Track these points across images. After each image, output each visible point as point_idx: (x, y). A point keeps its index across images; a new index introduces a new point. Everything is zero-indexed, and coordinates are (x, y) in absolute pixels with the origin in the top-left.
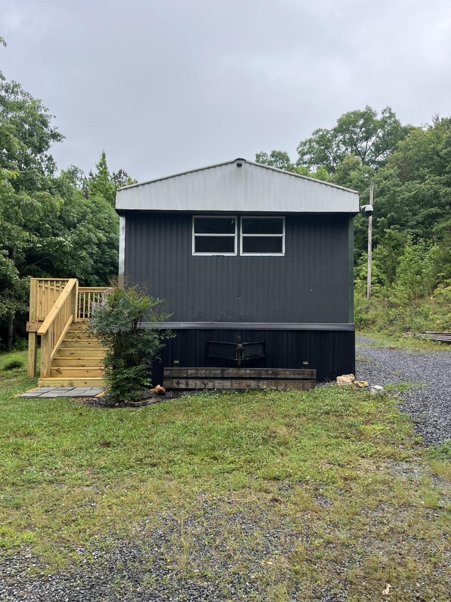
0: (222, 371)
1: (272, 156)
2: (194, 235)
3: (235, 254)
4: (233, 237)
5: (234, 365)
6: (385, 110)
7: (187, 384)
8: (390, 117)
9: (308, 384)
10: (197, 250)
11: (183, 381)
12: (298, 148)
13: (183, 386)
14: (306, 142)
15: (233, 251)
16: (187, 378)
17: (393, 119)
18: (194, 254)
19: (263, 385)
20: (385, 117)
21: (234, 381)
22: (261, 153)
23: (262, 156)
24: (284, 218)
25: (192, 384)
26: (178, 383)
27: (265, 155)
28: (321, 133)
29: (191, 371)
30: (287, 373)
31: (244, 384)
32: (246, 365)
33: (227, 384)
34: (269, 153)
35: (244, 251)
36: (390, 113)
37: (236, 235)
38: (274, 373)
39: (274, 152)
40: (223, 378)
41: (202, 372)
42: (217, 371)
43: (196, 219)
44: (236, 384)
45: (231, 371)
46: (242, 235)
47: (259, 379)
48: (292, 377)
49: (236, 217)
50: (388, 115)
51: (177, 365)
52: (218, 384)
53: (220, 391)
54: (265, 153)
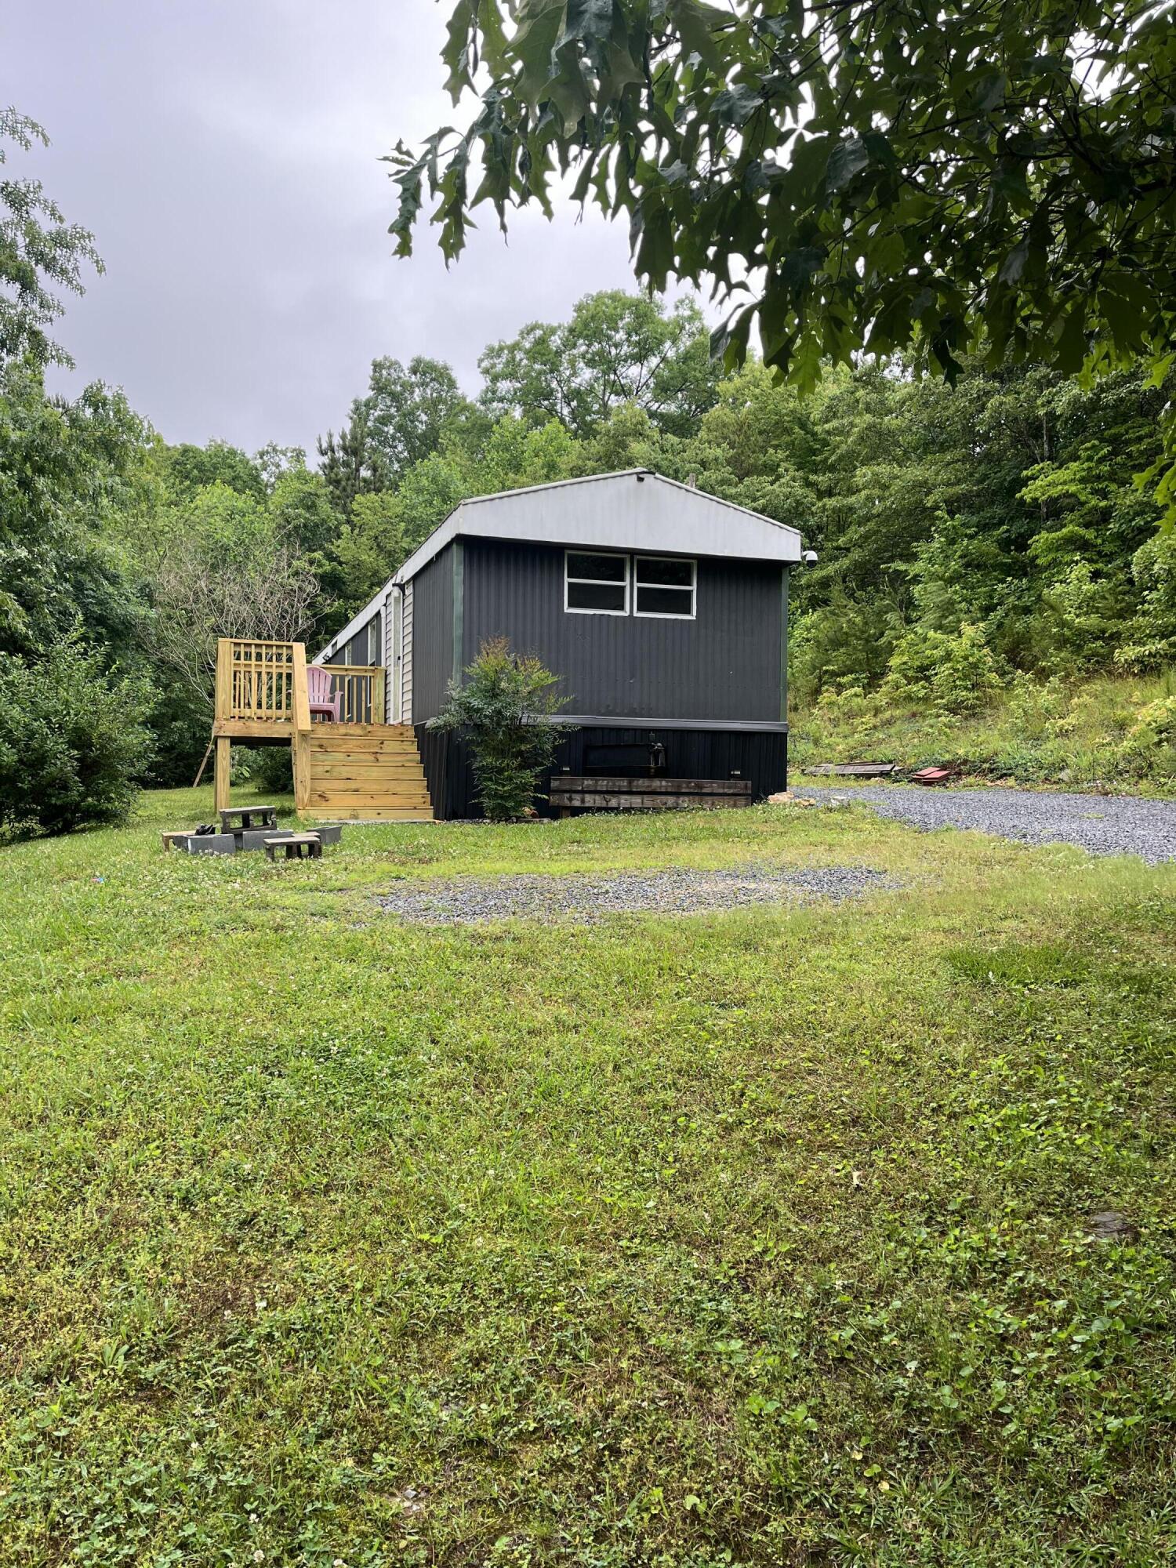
0: (630, 783)
1: (414, 371)
2: (567, 580)
3: (626, 613)
4: (623, 588)
5: (645, 774)
6: (682, 302)
7: (583, 801)
8: (691, 319)
9: (742, 801)
10: (570, 605)
11: (578, 797)
12: (481, 360)
13: (577, 803)
14: (501, 349)
15: (621, 608)
16: (583, 792)
17: (697, 324)
18: (567, 610)
19: (684, 802)
20: (683, 317)
21: (646, 798)
22: (386, 359)
23: (389, 368)
24: (694, 562)
25: (590, 800)
26: (570, 799)
27: (394, 365)
28: (539, 333)
29: (588, 782)
30: (715, 786)
31: (659, 799)
32: (661, 773)
33: (636, 801)
34: (406, 364)
35: (639, 609)
36: (692, 309)
37: (627, 583)
38: (698, 786)
39: (418, 361)
40: (630, 793)
41: (603, 783)
42: (623, 783)
43: (570, 557)
44: (648, 801)
45: (642, 783)
46: (636, 585)
47: (678, 794)
48: (721, 791)
49: (627, 557)
50: (687, 313)
51: (566, 773)
52: (624, 801)
53: (627, 810)
54: (396, 363)
